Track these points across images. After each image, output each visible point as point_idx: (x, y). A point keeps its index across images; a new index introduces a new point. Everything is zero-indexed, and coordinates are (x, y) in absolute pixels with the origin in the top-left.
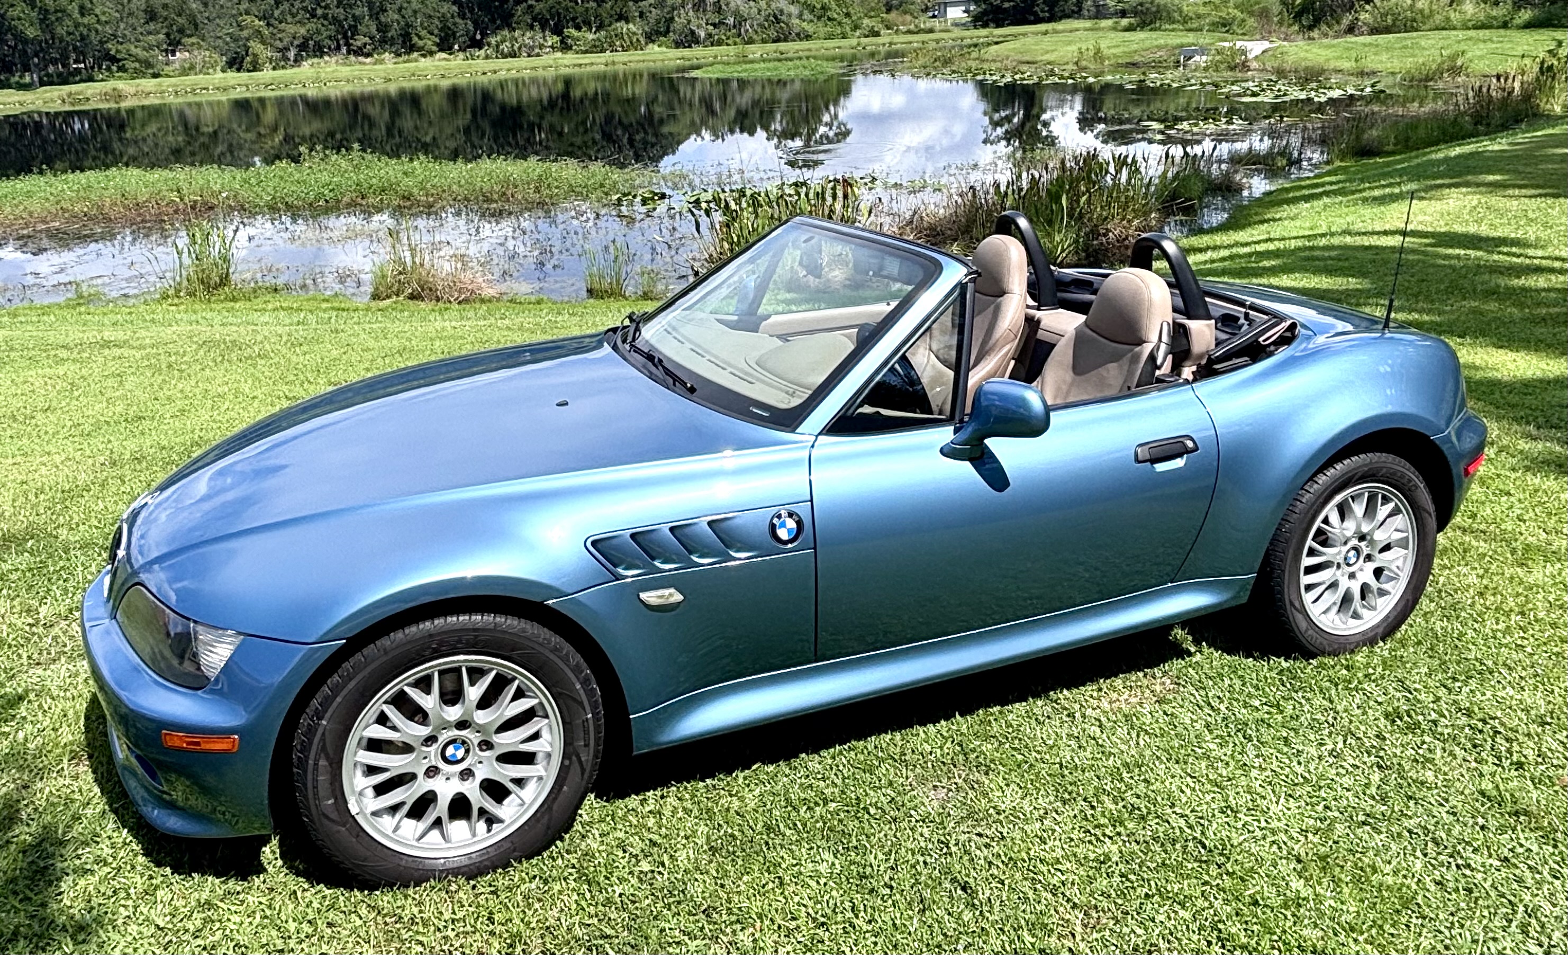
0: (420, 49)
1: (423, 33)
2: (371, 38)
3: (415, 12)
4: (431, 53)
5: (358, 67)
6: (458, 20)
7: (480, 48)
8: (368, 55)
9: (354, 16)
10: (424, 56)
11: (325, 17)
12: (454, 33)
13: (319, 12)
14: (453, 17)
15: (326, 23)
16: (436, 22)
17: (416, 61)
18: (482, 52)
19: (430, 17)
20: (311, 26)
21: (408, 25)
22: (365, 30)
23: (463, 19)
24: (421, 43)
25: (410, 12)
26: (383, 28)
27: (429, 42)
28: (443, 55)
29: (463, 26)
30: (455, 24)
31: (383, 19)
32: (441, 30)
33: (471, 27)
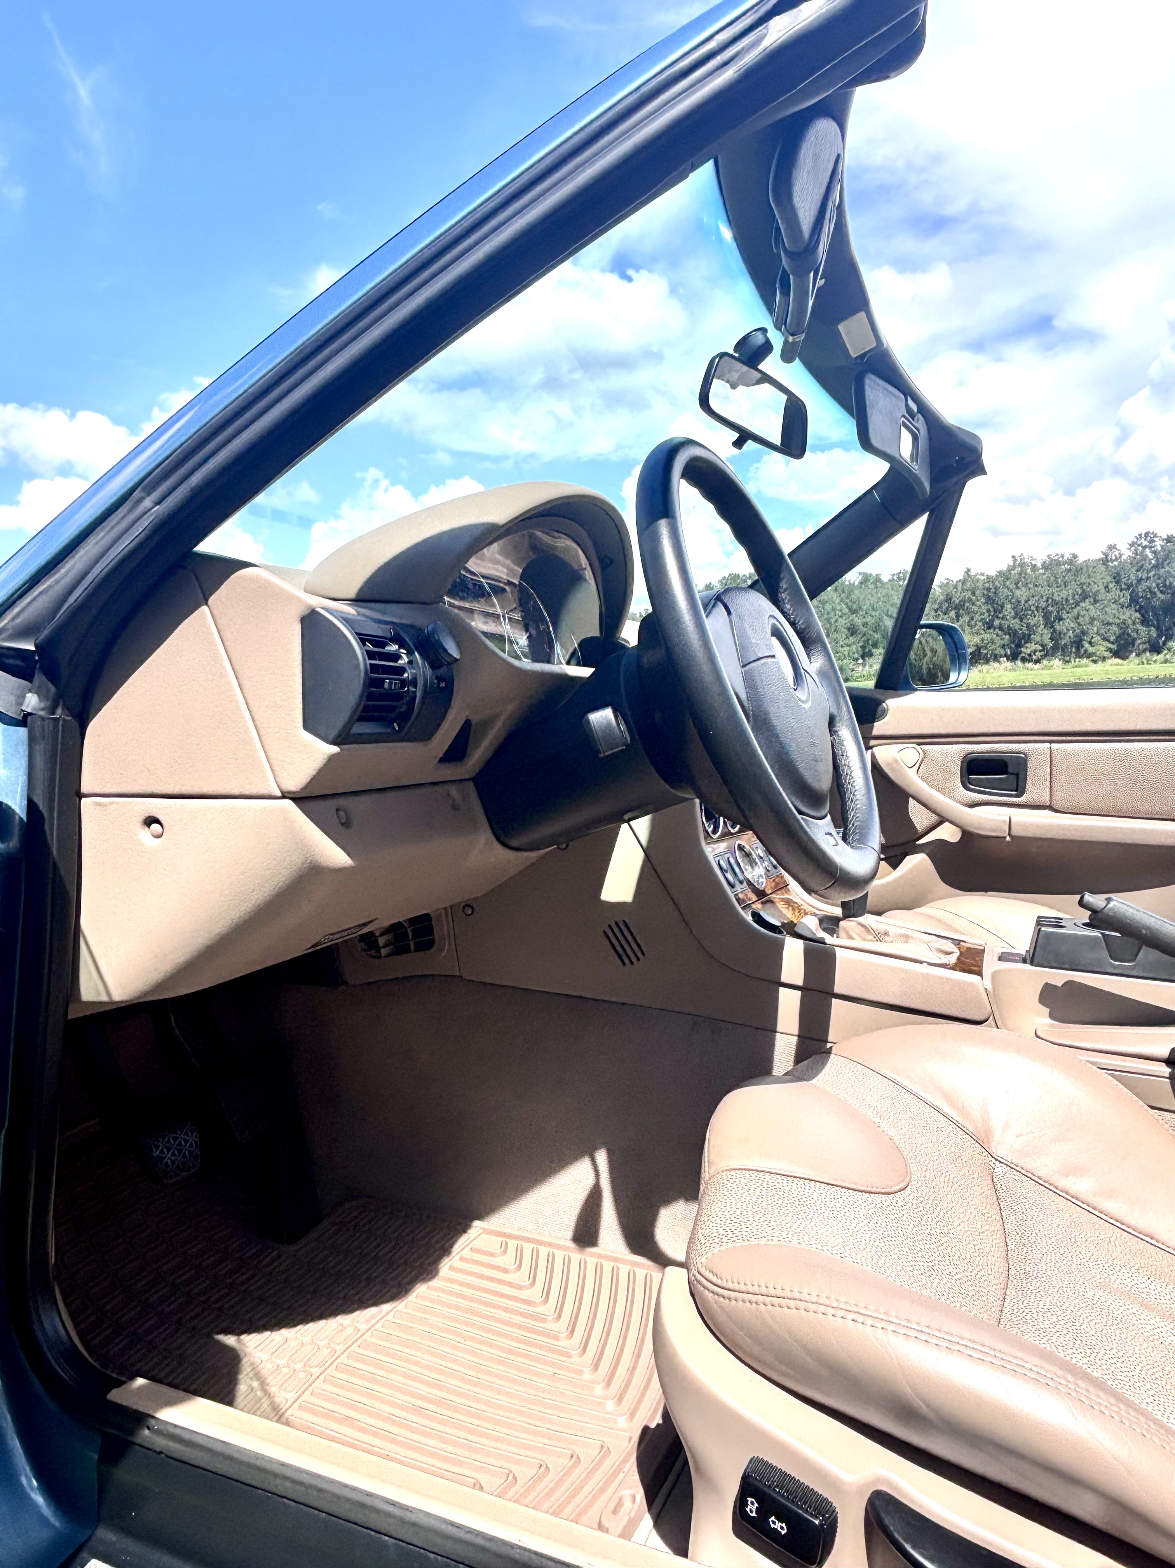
0: (1089, 656)
1: (1097, 639)
2: (1042, 645)
3: (1092, 619)
4: (1104, 659)
5: (1026, 672)
6: (1139, 627)
7: (1159, 652)
8: (1037, 661)
9: (1028, 625)
10: (1095, 662)
11: (1001, 628)
12: (1134, 640)
13: (997, 623)
14: (1134, 623)
15: (1000, 633)
16: (1115, 628)
17: (1086, 666)
18: (1161, 657)
19: (1109, 624)
20: (987, 636)
21: (1084, 633)
22: (1038, 638)
23: (1147, 626)
24: (1091, 650)
25: (1087, 619)
26: (1056, 636)
27: (1101, 648)
28: (1118, 661)
29: (1144, 633)
30: (1137, 631)
31: (1057, 627)
32: (1119, 637)
33: (1154, 633)
